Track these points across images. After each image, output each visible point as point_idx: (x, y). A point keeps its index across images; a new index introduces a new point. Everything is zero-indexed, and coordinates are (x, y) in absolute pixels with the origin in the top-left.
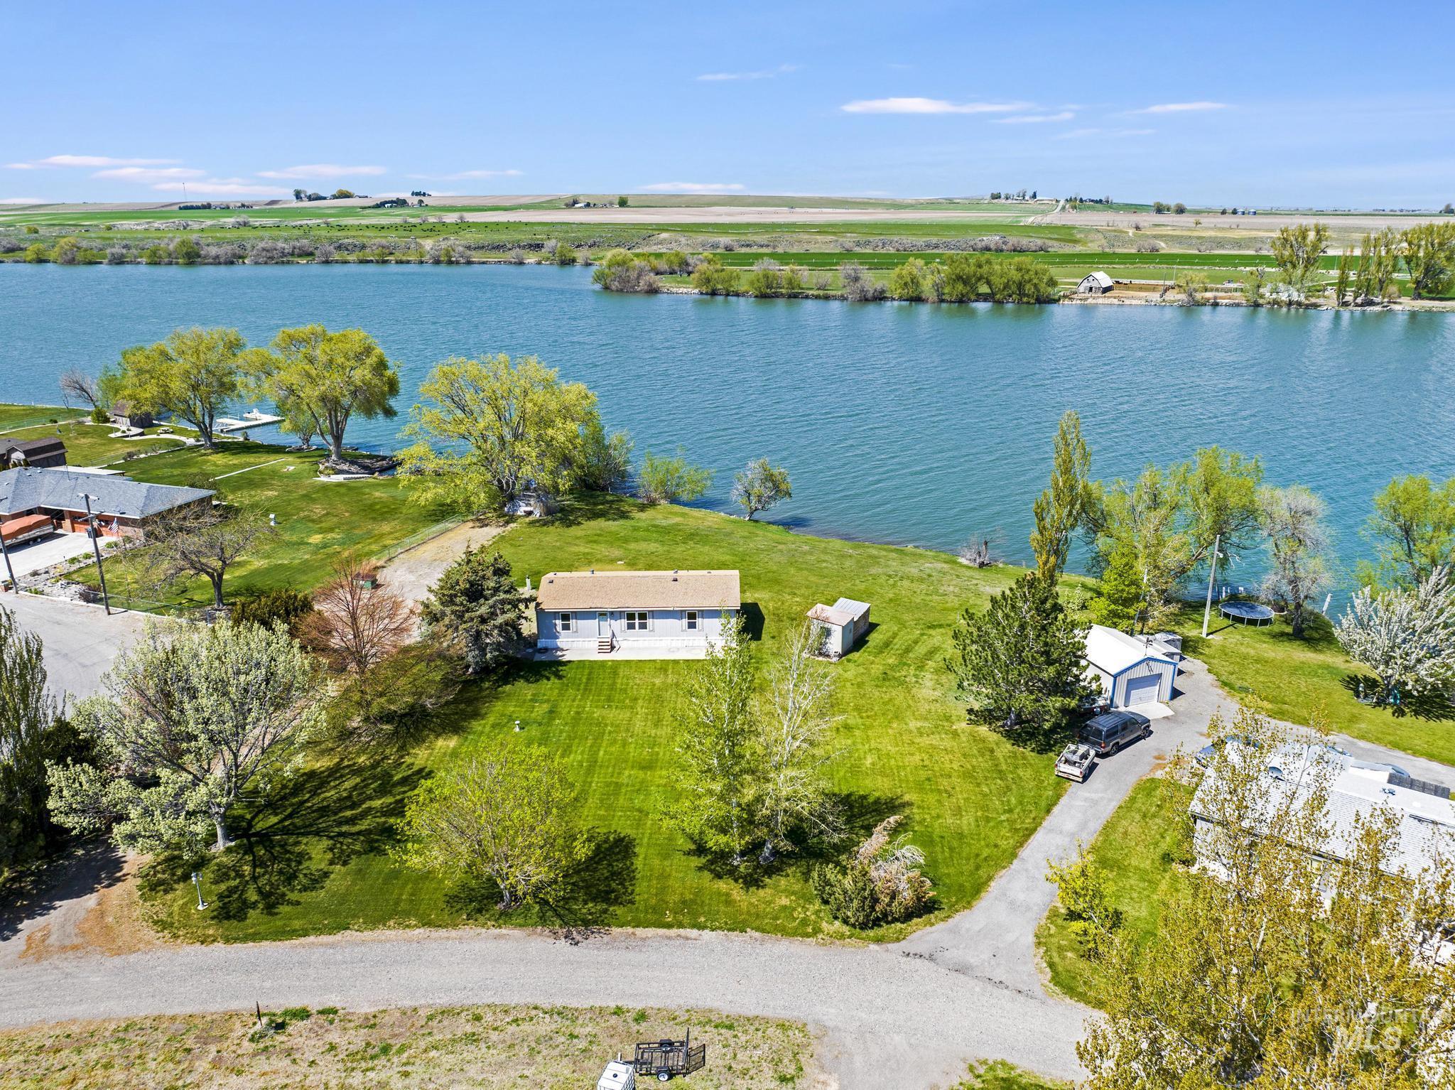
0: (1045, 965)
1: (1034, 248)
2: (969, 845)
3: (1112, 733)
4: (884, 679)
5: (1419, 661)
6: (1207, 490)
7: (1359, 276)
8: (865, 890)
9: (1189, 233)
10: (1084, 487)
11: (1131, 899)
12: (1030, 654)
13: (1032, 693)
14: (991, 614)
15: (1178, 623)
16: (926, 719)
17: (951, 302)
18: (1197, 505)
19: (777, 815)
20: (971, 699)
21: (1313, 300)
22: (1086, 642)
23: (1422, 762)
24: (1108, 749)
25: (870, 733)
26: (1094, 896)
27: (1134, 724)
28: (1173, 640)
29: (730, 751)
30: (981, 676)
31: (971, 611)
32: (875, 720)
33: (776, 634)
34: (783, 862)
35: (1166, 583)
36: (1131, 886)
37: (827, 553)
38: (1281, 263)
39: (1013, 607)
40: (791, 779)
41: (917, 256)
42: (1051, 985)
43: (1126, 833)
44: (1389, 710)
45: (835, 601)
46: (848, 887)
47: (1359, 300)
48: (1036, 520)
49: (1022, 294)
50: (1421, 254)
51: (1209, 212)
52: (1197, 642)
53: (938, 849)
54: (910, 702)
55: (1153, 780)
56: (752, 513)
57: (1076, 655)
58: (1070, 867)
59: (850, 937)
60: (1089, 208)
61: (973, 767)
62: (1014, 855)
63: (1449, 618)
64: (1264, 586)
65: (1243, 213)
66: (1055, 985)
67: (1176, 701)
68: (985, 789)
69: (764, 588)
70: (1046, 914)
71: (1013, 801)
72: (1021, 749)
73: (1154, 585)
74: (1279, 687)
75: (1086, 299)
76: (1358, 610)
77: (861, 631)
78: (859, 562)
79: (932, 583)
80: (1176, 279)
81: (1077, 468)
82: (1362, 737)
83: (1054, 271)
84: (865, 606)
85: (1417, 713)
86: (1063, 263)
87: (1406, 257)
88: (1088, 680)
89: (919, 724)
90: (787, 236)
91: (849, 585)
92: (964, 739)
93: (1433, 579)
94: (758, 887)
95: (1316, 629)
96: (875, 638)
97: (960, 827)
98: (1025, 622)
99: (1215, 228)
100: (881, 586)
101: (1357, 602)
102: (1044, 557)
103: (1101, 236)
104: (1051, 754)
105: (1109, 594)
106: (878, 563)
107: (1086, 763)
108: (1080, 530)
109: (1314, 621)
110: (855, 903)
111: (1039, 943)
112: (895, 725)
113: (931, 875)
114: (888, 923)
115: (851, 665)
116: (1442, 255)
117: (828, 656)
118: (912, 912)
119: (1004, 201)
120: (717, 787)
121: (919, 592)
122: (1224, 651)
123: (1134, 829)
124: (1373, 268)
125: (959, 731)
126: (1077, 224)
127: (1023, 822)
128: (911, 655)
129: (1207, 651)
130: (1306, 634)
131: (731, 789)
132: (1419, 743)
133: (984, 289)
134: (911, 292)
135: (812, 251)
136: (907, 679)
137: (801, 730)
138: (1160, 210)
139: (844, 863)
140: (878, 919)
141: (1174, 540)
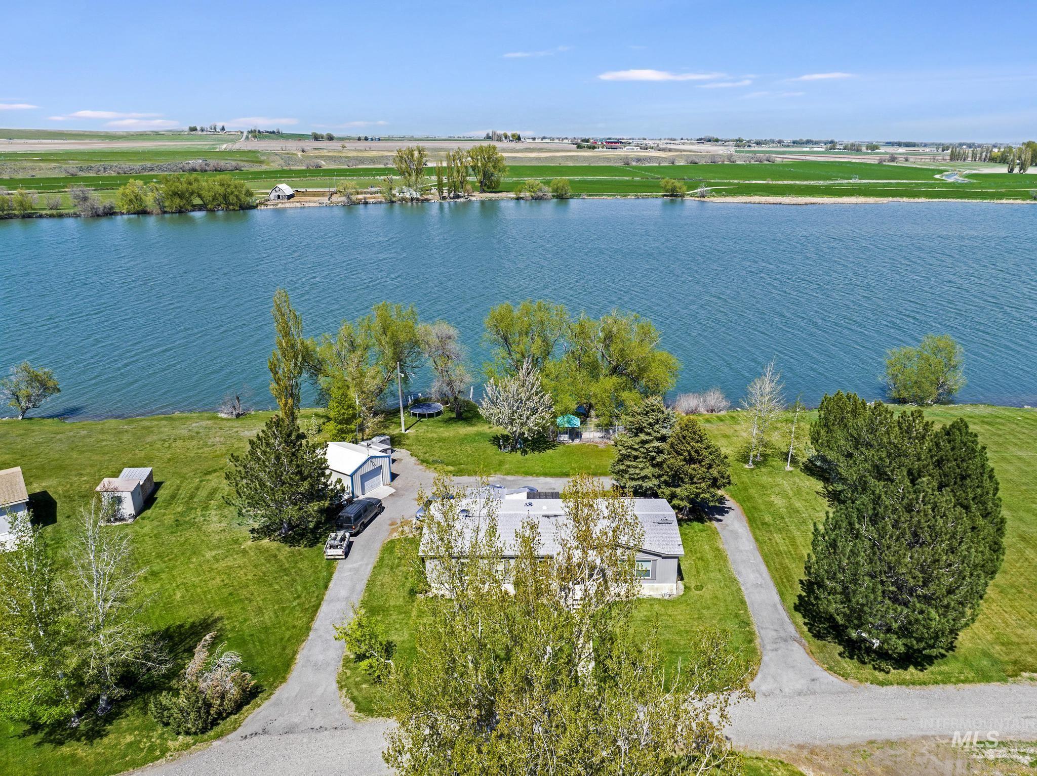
0: (349, 701)
1: (231, 168)
2: (273, 633)
3: (358, 516)
4: (177, 526)
5: (528, 418)
6: (384, 333)
7: (449, 180)
8: (198, 702)
9: (339, 154)
10: (302, 344)
11: (396, 629)
12: (287, 477)
13: (295, 504)
14: (252, 453)
15: (386, 427)
16: (219, 547)
17: (172, 213)
18: (381, 343)
19: (105, 669)
20: (251, 521)
21: (425, 197)
22: (326, 457)
23: (542, 480)
24: (357, 529)
25: (174, 573)
26: (371, 638)
27: (371, 506)
28: (385, 440)
29: (44, 632)
30: (254, 502)
31: (235, 454)
32: (176, 561)
33: (71, 513)
34: (120, 707)
35: (372, 401)
36: (394, 620)
37: (104, 433)
38: (401, 173)
39: (268, 444)
40: (110, 636)
41: (136, 178)
42: (357, 714)
43: (382, 585)
44: (519, 452)
45: (120, 472)
46: (183, 705)
47: (452, 195)
48: (272, 375)
49: (228, 204)
50: (479, 165)
51: (350, 139)
52: (400, 437)
53: (250, 645)
54: (203, 537)
55: (392, 541)
56: (24, 413)
57: (321, 467)
58: (349, 624)
59: (194, 744)
60: (266, 137)
61: (264, 573)
62: (309, 629)
63: (537, 388)
64: (433, 390)
65: (372, 140)
66: (359, 712)
67: (395, 481)
68: (277, 587)
69: (50, 476)
70: (341, 663)
71: (299, 588)
72: (297, 548)
73: (364, 405)
74: (456, 455)
75: (277, 204)
76: (490, 394)
77: (149, 491)
78: (134, 434)
79: (201, 438)
80: (337, 187)
81: (294, 331)
82: (508, 474)
83: (249, 185)
84: (148, 470)
85: (533, 450)
86: (255, 179)
87: (472, 166)
88: (333, 484)
89: (214, 553)
90: (11, 164)
91: (130, 456)
92: (252, 554)
93: (525, 366)
94: (101, 737)
95: (469, 411)
96: (162, 494)
97: (263, 622)
98: (279, 454)
99: (356, 150)
100: (159, 450)
101: (488, 389)
102: (283, 401)
103: (279, 158)
104: (319, 545)
105: (335, 418)
106: (152, 432)
107: (345, 543)
108: (305, 375)
109: (467, 406)
110: (192, 716)
111: (341, 687)
112: (194, 560)
113: (250, 668)
114: (224, 719)
115: (146, 522)
116: (490, 165)
117: (124, 519)
118: (241, 702)
119: (200, 133)
120: (38, 668)
121: (191, 448)
122: (417, 439)
123: (387, 579)
124: (455, 174)
125: (247, 549)
126: (260, 149)
127: (310, 602)
128: (195, 500)
129: (407, 442)
130: (464, 415)
131: (54, 664)
132: (538, 468)
133: (197, 201)
134: (136, 206)
135: (38, 176)
136: (197, 520)
137: (110, 592)
138: (316, 137)
139: (176, 686)
140: (215, 720)
141: (371, 372)
